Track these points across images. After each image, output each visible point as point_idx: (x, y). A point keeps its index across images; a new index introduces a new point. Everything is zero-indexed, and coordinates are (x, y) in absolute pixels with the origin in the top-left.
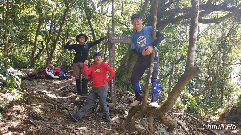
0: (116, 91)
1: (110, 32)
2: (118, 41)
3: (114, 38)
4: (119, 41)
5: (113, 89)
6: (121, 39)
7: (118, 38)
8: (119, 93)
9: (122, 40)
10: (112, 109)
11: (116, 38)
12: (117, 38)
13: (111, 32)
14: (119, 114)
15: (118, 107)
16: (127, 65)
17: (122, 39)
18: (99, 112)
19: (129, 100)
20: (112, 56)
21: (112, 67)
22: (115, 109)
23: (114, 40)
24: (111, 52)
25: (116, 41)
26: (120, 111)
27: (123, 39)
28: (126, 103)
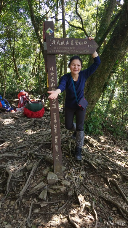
0: (67, 140)
1: (48, 30)
2: (64, 50)
3: (56, 43)
4: (66, 49)
5: (57, 146)
6: (70, 43)
7: (65, 43)
8: (72, 143)
9: (72, 46)
10: (52, 189)
11: (60, 43)
12: (63, 42)
13: (50, 30)
14: (68, 201)
15: (66, 186)
16: (86, 94)
17: (72, 44)
18: (27, 196)
19: (88, 162)
20: (53, 82)
21: (54, 103)
22: (59, 193)
23: (55, 48)
24: (52, 74)
25: (60, 49)
26: (70, 194)
27: (75, 44)
28: (82, 171)
